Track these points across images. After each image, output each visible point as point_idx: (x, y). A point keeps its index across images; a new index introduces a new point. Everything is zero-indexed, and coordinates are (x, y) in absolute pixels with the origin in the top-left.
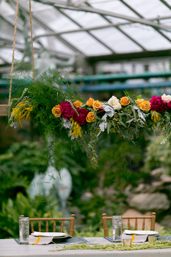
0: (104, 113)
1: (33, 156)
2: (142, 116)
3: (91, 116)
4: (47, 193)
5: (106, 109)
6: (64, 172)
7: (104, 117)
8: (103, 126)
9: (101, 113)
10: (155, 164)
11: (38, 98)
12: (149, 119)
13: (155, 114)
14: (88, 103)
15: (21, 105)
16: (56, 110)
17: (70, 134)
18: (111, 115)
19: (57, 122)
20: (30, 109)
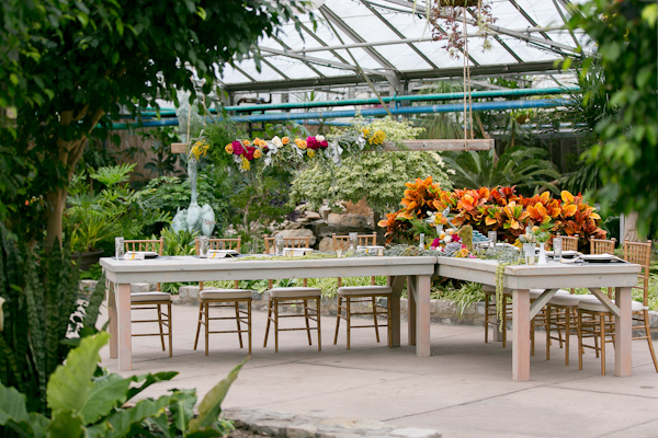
0: (268, 150)
1: (173, 191)
2: (300, 152)
3: (257, 153)
4: (190, 228)
5: (270, 147)
6: (207, 206)
7: (269, 154)
8: (267, 161)
9: (266, 150)
10: (301, 198)
11: (214, 138)
12: (305, 154)
13: (310, 151)
14: (254, 142)
15: (199, 143)
16: (229, 147)
17: (240, 167)
18: (275, 152)
19: (229, 158)
20: (207, 147)
